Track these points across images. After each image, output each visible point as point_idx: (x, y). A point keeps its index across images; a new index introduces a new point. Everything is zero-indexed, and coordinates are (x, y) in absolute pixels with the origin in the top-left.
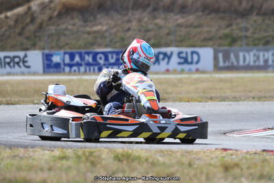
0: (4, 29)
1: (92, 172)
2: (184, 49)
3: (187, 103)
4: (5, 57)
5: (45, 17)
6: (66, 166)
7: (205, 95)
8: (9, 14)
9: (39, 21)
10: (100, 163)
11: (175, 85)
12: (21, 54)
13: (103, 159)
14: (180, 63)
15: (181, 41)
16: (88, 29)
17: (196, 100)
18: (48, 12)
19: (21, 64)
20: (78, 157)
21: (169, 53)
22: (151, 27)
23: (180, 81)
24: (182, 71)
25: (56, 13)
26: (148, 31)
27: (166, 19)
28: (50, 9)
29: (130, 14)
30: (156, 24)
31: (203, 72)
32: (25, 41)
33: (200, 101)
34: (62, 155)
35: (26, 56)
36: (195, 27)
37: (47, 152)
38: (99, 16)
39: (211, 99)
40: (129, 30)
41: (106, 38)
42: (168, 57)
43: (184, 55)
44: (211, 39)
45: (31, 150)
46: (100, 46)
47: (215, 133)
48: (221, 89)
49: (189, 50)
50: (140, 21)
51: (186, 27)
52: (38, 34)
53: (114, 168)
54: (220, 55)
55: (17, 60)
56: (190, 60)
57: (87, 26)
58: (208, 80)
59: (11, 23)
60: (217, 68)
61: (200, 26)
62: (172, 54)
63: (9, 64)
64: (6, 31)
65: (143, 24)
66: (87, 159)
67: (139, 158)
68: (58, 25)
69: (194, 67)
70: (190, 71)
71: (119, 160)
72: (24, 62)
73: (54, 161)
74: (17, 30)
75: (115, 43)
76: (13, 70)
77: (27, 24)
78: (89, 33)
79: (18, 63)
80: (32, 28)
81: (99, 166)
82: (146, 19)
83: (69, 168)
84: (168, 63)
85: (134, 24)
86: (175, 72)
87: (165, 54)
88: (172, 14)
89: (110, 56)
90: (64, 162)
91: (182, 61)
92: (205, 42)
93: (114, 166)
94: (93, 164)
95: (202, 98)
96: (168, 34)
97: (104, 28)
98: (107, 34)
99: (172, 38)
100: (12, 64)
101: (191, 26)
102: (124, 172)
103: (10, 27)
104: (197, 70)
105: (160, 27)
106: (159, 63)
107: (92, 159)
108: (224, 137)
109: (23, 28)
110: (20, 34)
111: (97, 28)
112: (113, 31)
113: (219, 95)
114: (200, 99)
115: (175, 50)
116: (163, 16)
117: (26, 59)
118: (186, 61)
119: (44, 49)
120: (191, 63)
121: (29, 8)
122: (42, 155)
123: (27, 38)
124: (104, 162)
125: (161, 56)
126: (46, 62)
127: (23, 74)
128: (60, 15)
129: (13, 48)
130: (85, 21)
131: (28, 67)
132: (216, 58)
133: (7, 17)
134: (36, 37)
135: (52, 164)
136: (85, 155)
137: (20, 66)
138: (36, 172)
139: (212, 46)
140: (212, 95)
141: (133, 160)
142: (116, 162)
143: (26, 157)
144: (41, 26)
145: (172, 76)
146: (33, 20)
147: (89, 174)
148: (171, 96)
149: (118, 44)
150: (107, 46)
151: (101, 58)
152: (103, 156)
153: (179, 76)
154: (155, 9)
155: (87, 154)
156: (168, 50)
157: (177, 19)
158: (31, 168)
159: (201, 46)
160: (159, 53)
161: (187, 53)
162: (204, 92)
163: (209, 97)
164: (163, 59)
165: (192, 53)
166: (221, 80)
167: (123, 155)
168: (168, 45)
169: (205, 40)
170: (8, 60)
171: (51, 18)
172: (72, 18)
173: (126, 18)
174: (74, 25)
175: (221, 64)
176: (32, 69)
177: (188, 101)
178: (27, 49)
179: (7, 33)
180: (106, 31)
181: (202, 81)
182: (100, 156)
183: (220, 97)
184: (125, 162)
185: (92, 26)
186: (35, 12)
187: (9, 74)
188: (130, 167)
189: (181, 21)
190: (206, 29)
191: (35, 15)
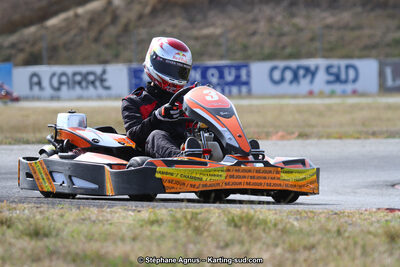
0: (73, 33)
1: (195, 244)
2: (335, 62)
3: (338, 141)
4: (75, 74)
5: (132, 15)
6: (158, 234)
7: (365, 129)
8: (80, 10)
9: (123, 21)
10: (208, 230)
11: (321, 114)
12: (98, 69)
13: (212, 223)
14: (329, 82)
15: (331, 50)
16: (195, 33)
17: (351, 136)
18: (137, 8)
19: (98, 84)
20: (177, 221)
21: (313, 68)
22: (286, 29)
23: (329, 108)
24: (332, 94)
25: (148, 10)
26: (282, 35)
27: (308, 17)
28: (140, 3)
29: (256, 11)
30: (294, 25)
31: (364, 95)
32: (103, 50)
33: (358, 138)
34: (153, 217)
35: (104, 72)
36: (353, 29)
37: (130, 212)
38: (211, 14)
39: (374, 134)
40: (254, 33)
41: (220, 45)
42: (311, 73)
43: (334, 70)
44: (374, 46)
45: (109, 210)
46: (212, 56)
47: (378, 186)
48: (388, 120)
49: (343, 63)
50: (270, 20)
51: (339, 29)
52: (122, 40)
53: (228, 237)
54: (388, 71)
55: (91, 78)
56: (343, 77)
57: (194, 28)
58: (369, 107)
59: (84, 24)
60: (384, 89)
61: (359, 27)
62: (317, 68)
63: (80, 83)
64: (75, 35)
65: (276, 25)
66: (189, 223)
67: (265, 222)
68: (152, 26)
69: (349, 87)
70: (344, 94)
71: (236, 226)
72: (102, 81)
73: (142, 226)
74: (93, 34)
75: (235, 52)
76: (85, 93)
77: (107, 26)
78: (196, 39)
79: (93, 83)
80: (113, 31)
81: (206, 234)
82: (279, 18)
83: (163, 236)
84: (312, 81)
85: (262, 26)
86: (321, 95)
87: (307, 70)
88: (317, 11)
89: (226, 72)
90: (155, 228)
91: (332, 78)
92: (366, 51)
93: (228, 233)
94: (198, 231)
95: (360, 133)
96: (312, 39)
97: (218, 31)
98: (222, 40)
99: (317, 44)
100: (84, 84)
101: (346, 27)
102: (242, 243)
103: (82, 30)
104: (355, 93)
105: (300, 30)
106: (298, 82)
107: (197, 224)
108: (391, 190)
109: (101, 32)
110: (96, 40)
111: (206, 31)
112: (232, 35)
113: (385, 129)
114: (358, 135)
115: (322, 63)
116: (304, 12)
117: (105, 77)
118: (338, 79)
119: (130, 61)
120: (346, 82)
121: (110, 3)
122: (124, 218)
123: (107, 46)
124: (213, 229)
125: (301, 72)
126: (134, 81)
127: (100, 98)
128: (154, 12)
129: (85, 60)
130: (191, 20)
131: (108, 88)
132: (382, 75)
133: (77, 16)
134: (119, 44)
135: (137, 231)
136: (185, 217)
137: (95, 87)
138: (115, 242)
139: (376, 57)
140: (376, 129)
141: (256, 226)
142: (231, 229)
143: (100, 221)
144: (126, 29)
145: (317, 102)
146: (115, 19)
147: (191, 246)
148: (315, 130)
149: (239, 55)
150: (222, 57)
151: (213, 75)
152: (212, 220)
153: (328, 101)
154: (293, 3)
155: (189, 217)
156: (311, 63)
157: (324, 18)
158: (107, 237)
159: (360, 57)
160: (299, 68)
161: (339, 68)
162: (363, 124)
163: (371, 131)
164: (304, 76)
165: (347, 67)
166: (389, 107)
167: (241, 219)
168: (311, 55)
169: (366, 48)
170: (78, 78)
171: (140, 17)
172: (173, 16)
173: (250, 16)
174: (174, 26)
175: (390, 82)
176: (113, 92)
177: (340, 138)
178: (105, 62)
179: (78, 39)
180: (221, 35)
181: (361, 108)
182: (208, 220)
183: (387, 131)
184: (243, 228)
185: (201, 28)
186: (117, 8)
187: (80, 98)
188: (251, 236)
189: (330, 20)
190: (367, 32)
191: (118, 12)
